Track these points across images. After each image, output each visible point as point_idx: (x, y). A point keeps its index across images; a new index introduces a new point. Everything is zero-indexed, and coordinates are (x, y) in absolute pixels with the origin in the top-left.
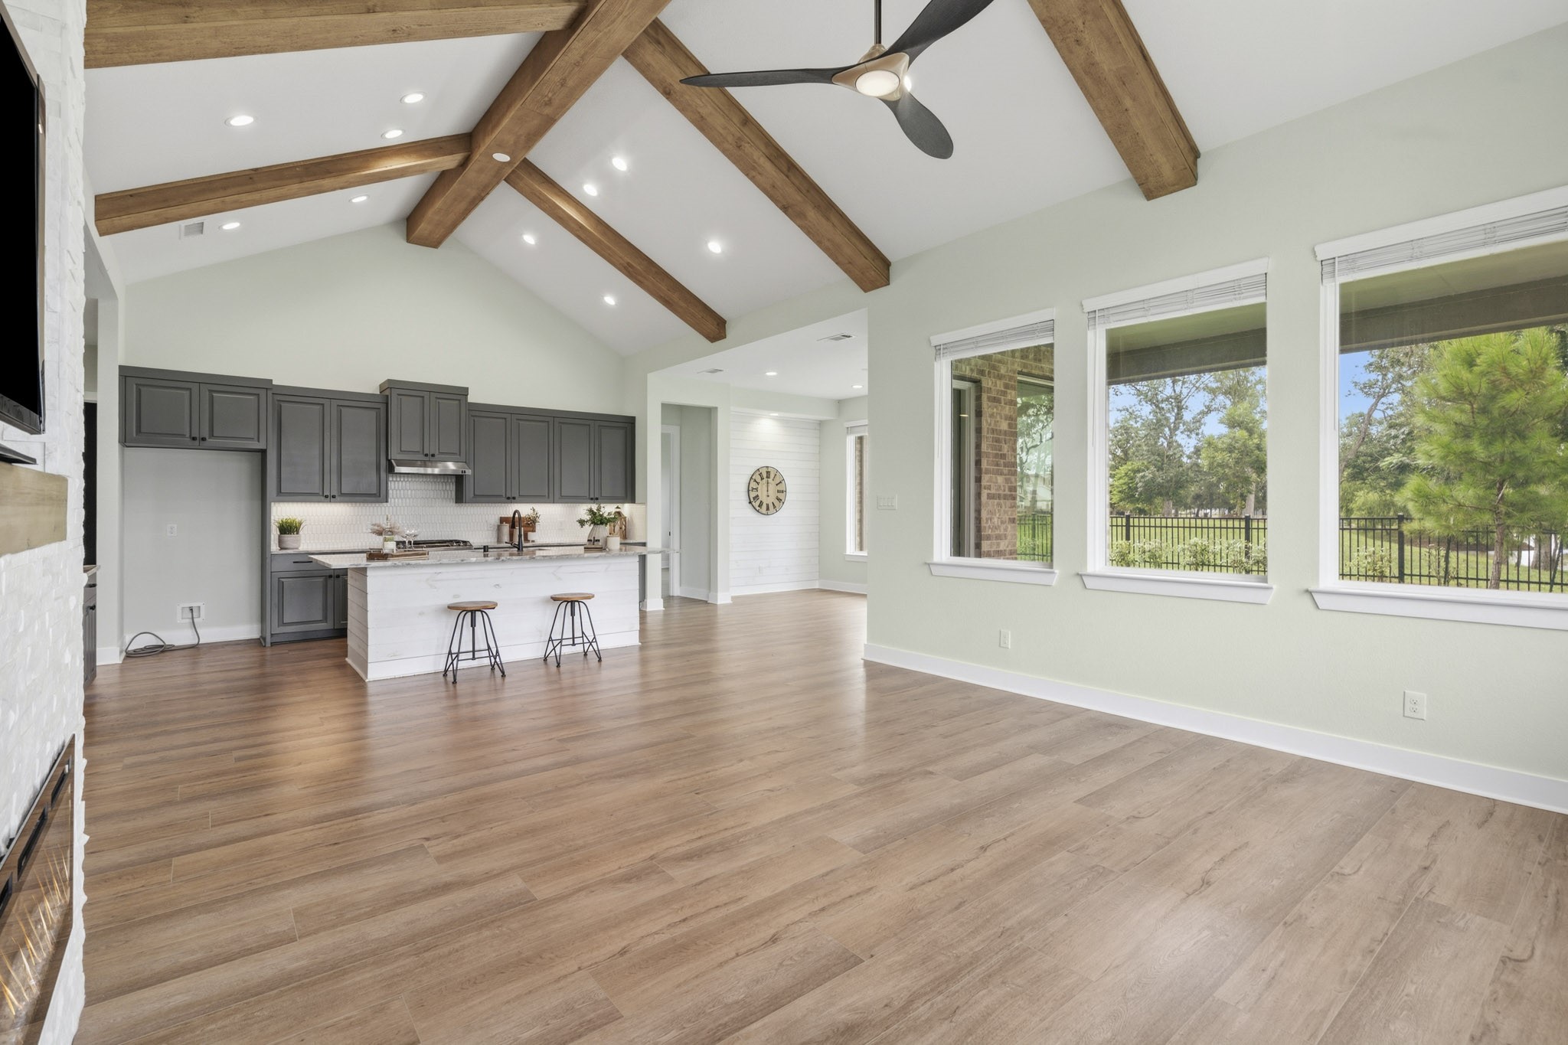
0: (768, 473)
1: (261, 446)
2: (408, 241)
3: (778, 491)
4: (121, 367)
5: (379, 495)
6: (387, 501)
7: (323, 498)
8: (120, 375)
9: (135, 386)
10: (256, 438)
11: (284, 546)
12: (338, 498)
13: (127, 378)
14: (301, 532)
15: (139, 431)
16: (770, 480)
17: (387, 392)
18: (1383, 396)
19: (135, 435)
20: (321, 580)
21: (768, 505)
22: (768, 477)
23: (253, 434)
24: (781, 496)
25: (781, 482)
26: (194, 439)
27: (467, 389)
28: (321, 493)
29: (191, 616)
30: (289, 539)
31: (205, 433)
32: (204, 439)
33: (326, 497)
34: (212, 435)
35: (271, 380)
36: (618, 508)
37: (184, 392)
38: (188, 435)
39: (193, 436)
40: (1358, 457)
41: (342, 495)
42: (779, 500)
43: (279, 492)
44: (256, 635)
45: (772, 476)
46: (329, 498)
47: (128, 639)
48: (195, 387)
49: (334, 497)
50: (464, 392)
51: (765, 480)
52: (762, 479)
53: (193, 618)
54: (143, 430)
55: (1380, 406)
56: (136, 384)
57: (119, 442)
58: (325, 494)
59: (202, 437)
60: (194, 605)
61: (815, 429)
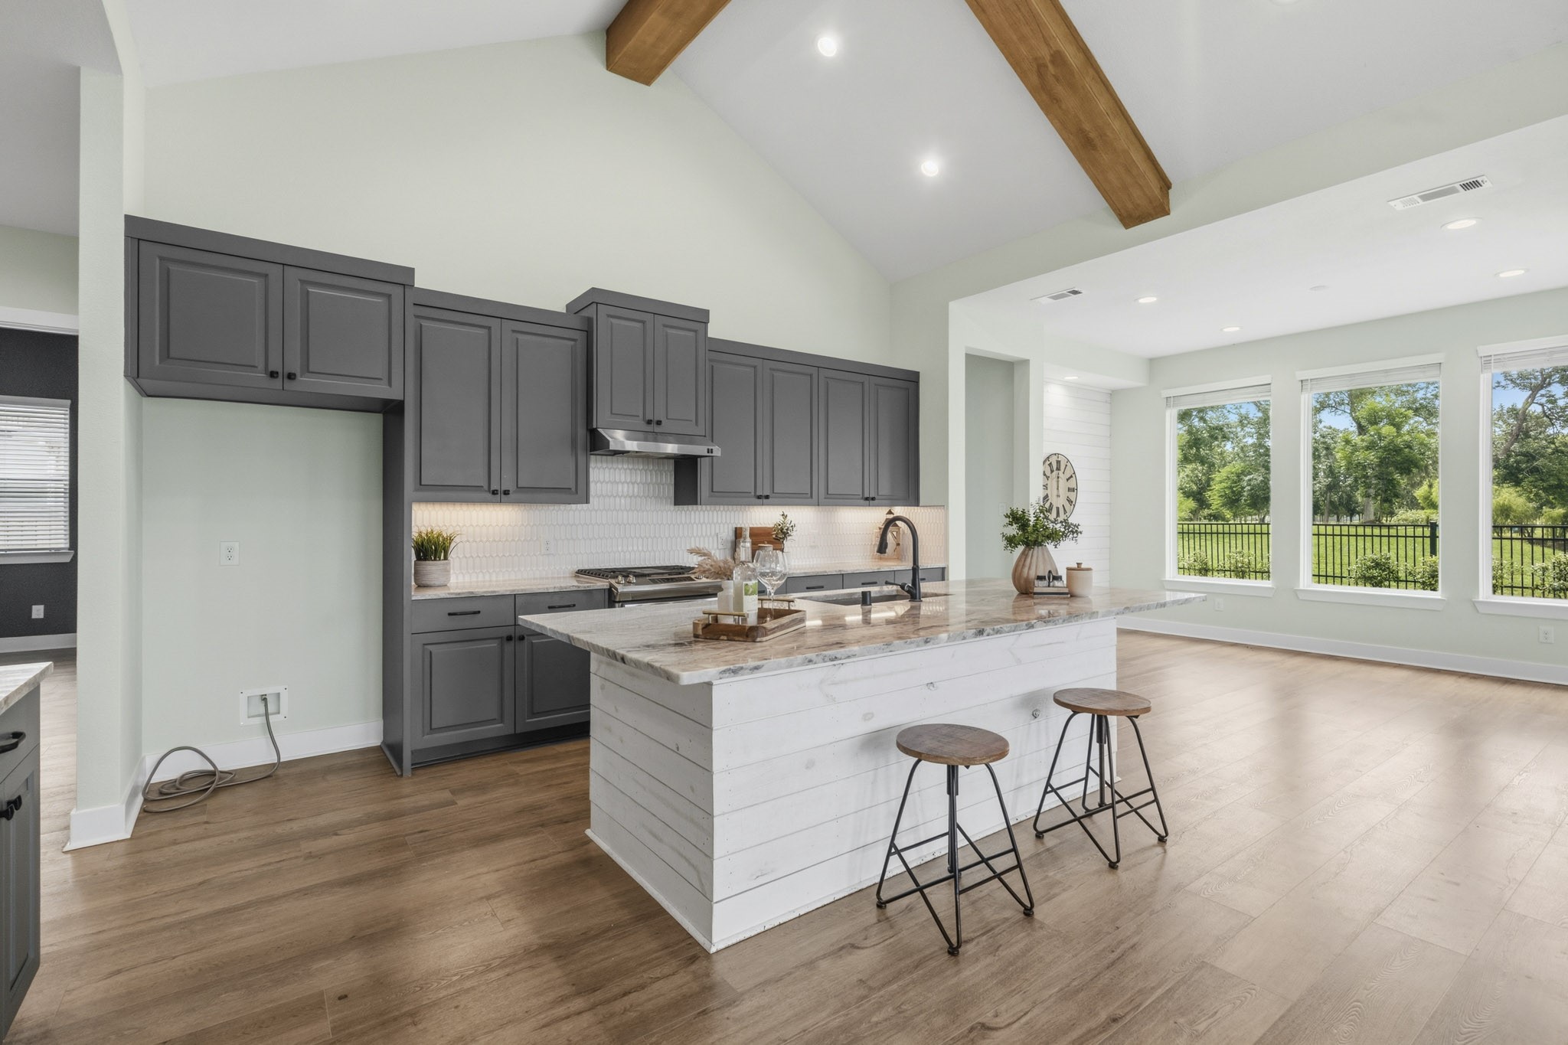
0: (1058, 462)
1: (394, 394)
2: (610, 66)
3: (1069, 490)
4: (130, 220)
5: (576, 492)
6: (587, 502)
7: (489, 496)
8: (126, 236)
9: (158, 261)
10: (386, 380)
11: (426, 581)
12: (512, 496)
13: (140, 241)
14: (452, 556)
15: (166, 354)
16: (1061, 472)
17: (590, 312)
18: (1541, 387)
19: (157, 362)
20: (494, 644)
21: (1058, 509)
22: (1058, 469)
23: (380, 371)
24: (1072, 496)
25: (1071, 477)
26: (273, 375)
27: (707, 312)
28: (486, 488)
29: (262, 710)
30: (434, 568)
31: (294, 366)
32: (291, 376)
33: (494, 493)
34: (306, 369)
35: (410, 272)
36: (890, 512)
37: (255, 281)
38: (261, 366)
39: (271, 368)
40: (1509, 456)
41: (520, 489)
42: (1070, 501)
43: (420, 485)
44: (374, 739)
45: (1062, 468)
46: (498, 495)
47: (149, 762)
48: (275, 271)
49: (506, 493)
50: (701, 317)
51: (1055, 472)
52: (1052, 471)
53: (267, 715)
54: (173, 354)
55: (1538, 399)
56: (161, 259)
57: (126, 376)
58: (492, 488)
59: (287, 371)
60: (268, 691)
61: (1106, 402)
